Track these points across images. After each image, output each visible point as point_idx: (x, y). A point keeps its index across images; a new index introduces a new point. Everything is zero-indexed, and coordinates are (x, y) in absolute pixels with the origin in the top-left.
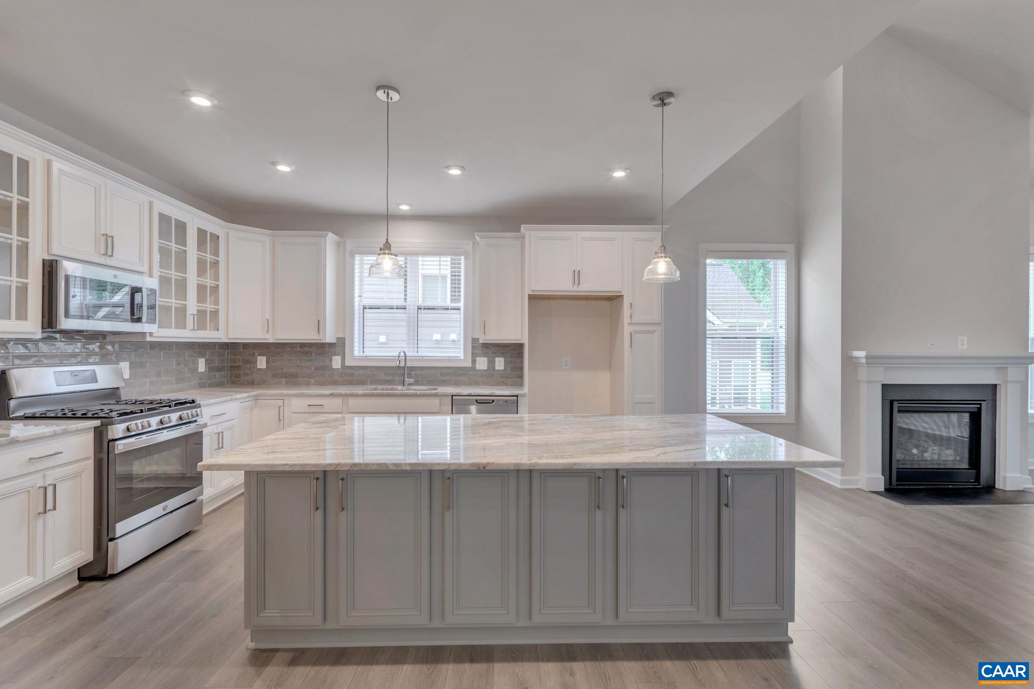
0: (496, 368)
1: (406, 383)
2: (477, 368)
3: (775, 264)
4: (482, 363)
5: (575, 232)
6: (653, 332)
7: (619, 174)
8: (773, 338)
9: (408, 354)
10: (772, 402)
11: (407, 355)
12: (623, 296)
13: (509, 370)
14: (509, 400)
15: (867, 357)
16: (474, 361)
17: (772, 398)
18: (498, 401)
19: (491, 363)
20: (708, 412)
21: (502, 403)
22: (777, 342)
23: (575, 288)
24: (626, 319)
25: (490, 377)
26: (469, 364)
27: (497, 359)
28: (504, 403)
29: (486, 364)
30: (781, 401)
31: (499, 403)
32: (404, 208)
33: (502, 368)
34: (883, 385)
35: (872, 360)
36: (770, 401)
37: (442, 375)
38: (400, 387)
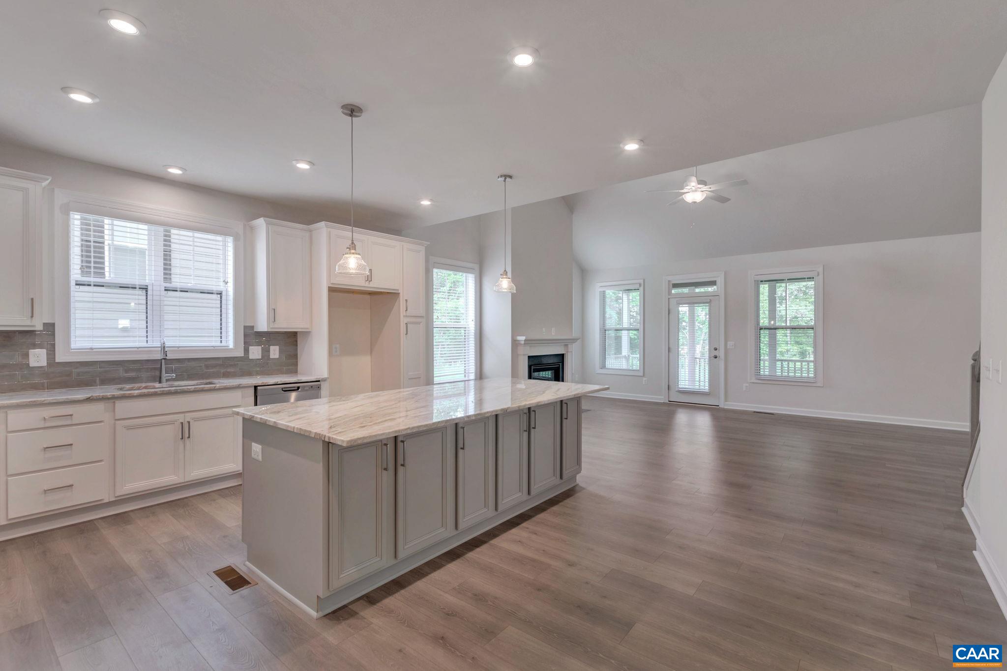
0: (271, 357)
1: (164, 379)
2: (251, 357)
3: (466, 277)
4: (255, 352)
5: (367, 236)
6: (419, 323)
7: (426, 203)
8: (466, 328)
9: (167, 344)
10: (465, 372)
11: (166, 346)
12: (399, 293)
13: (284, 358)
14: (314, 385)
15: (525, 340)
16: (246, 351)
17: (465, 370)
18: (304, 387)
19: (266, 352)
20: (435, 383)
21: (308, 388)
22: (468, 331)
23: (367, 284)
24: (403, 313)
25: (265, 366)
26: (240, 353)
27: (272, 348)
28: (309, 388)
29: (260, 352)
30: (471, 372)
31: (306, 388)
32: (175, 171)
33: (277, 356)
34: (528, 356)
35: (528, 342)
36: (464, 372)
37: (207, 367)
38: (157, 385)
